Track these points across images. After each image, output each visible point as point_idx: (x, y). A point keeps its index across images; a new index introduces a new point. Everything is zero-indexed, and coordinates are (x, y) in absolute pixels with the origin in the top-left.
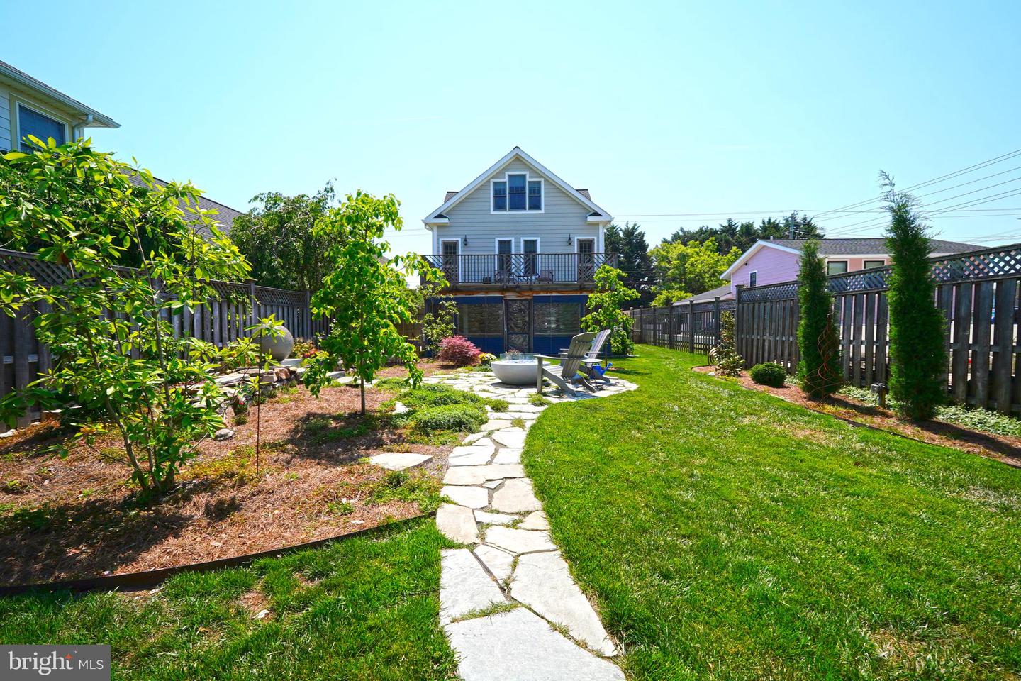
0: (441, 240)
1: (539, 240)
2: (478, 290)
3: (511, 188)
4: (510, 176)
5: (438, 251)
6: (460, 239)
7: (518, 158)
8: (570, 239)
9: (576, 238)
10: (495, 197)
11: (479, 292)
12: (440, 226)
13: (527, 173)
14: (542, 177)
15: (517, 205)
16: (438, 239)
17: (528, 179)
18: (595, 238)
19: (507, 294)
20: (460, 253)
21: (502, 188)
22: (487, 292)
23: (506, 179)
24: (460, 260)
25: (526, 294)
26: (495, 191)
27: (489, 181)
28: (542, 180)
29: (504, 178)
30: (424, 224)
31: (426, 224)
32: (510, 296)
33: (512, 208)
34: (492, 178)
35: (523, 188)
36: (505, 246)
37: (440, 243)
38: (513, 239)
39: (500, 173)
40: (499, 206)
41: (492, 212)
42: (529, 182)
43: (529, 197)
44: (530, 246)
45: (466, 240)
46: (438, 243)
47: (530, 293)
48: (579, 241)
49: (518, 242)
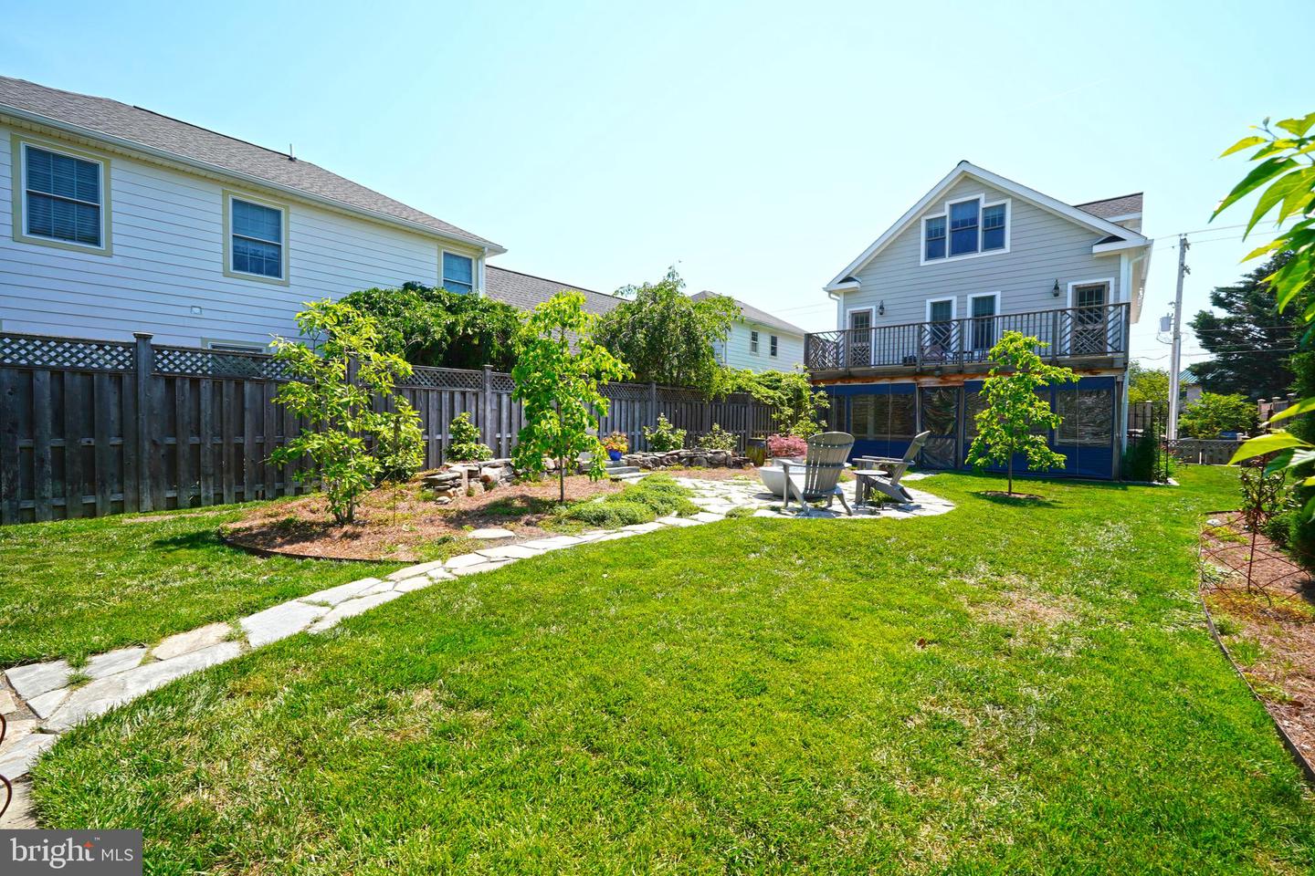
0: (848, 310)
1: (998, 295)
2: (893, 374)
3: (954, 224)
4: (953, 207)
5: (844, 326)
6: (874, 308)
7: (966, 177)
8: (1057, 288)
9: (1070, 285)
10: (927, 241)
11: (881, 378)
12: (847, 293)
13: (982, 196)
14: (1008, 196)
15: (964, 244)
16: (845, 311)
17: (983, 204)
18: (1112, 281)
19: (923, 380)
20: (874, 326)
21: (939, 226)
22: (892, 378)
23: (947, 212)
24: (873, 335)
25: (953, 379)
26: (929, 233)
27: (919, 220)
28: (1008, 202)
29: (944, 211)
30: (827, 293)
31: (830, 292)
32: (927, 382)
33: (955, 252)
34: (923, 215)
35: (975, 221)
36: (941, 309)
37: (848, 314)
38: (954, 299)
39: (938, 205)
40: (934, 251)
41: (923, 263)
42: (985, 210)
43: (985, 231)
44: (984, 307)
45: (882, 308)
46: (845, 316)
47: (960, 378)
48: (1077, 288)
49: (962, 303)
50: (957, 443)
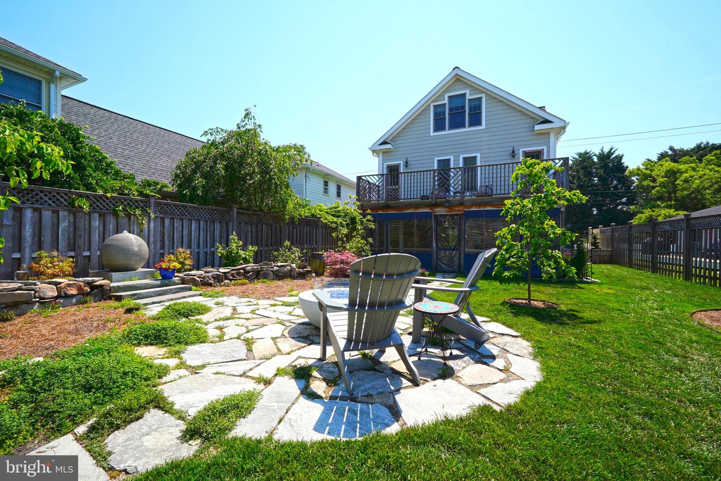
0: (385, 164)
1: (478, 155)
2: (417, 206)
3: (451, 109)
4: (450, 97)
5: (383, 171)
6: (402, 162)
7: (458, 78)
8: (513, 152)
9: (521, 151)
10: (435, 120)
11: (409, 208)
12: (385, 153)
13: (467, 92)
14: (483, 92)
15: (457, 122)
16: (383, 164)
17: (468, 97)
18: (545, 148)
19: (437, 210)
20: (402, 171)
21: (441, 110)
22: (416, 208)
23: (446, 101)
25: (457, 209)
26: (436, 114)
27: (429, 105)
28: (483, 96)
29: (444, 100)
30: (371, 152)
31: (374, 151)
32: (440, 211)
33: (451, 128)
34: (432, 102)
35: (463, 107)
36: (444, 165)
37: (385, 167)
38: (452, 158)
39: (441, 96)
40: (439, 126)
41: (432, 134)
42: (470, 100)
43: (469, 114)
44: (470, 163)
45: (406, 162)
46: (383, 167)
47: (461, 208)
48: (523, 151)
49: (457, 160)
50: (460, 254)
